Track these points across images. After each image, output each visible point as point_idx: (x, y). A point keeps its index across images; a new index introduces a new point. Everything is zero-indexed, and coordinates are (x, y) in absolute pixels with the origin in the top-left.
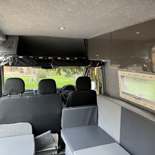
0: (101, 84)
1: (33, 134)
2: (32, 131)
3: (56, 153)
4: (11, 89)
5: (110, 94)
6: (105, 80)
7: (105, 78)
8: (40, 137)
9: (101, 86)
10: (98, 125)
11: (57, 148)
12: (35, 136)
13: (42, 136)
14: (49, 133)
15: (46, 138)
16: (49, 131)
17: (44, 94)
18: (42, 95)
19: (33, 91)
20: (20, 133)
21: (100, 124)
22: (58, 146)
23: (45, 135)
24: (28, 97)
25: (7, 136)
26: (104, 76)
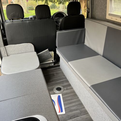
0: (89, 9)
1: (35, 51)
2: (34, 50)
3: (53, 65)
4: (12, 15)
5: (97, 17)
6: (93, 4)
7: (93, 2)
8: (41, 54)
9: (88, 11)
10: (85, 44)
11: (54, 61)
12: (37, 53)
13: (42, 53)
14: (47, 51)
15: (45, 54)
16: (47, 50)
17: (40, 19)
18: (39, 20)
19: (28, 18)
20: (25, 51)
21: (86, 43)
22: (54, 60)
23: (44, 53)
24: (28, 22)
25: (16, 53)
26: (93, 1)
